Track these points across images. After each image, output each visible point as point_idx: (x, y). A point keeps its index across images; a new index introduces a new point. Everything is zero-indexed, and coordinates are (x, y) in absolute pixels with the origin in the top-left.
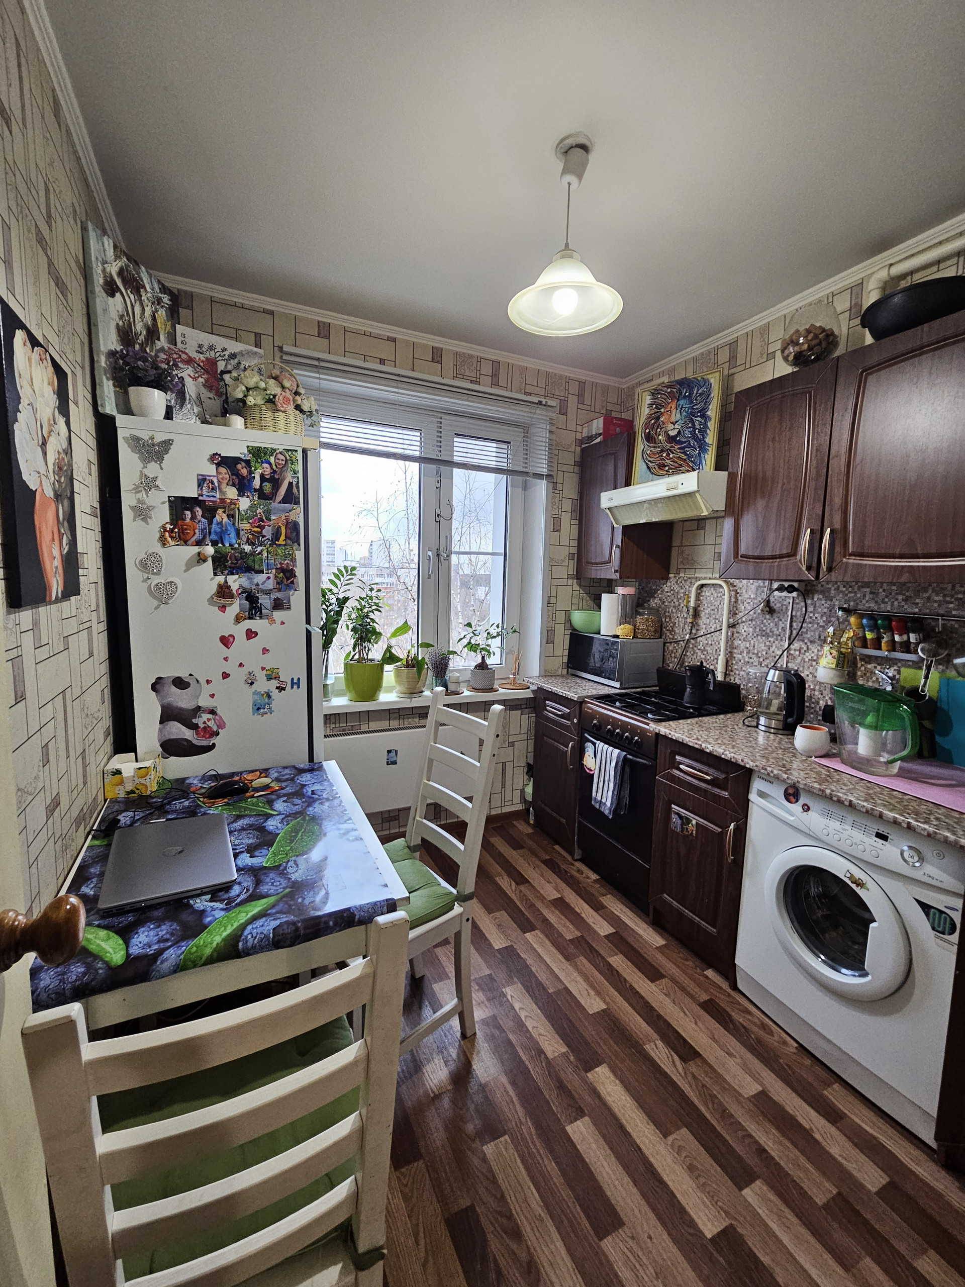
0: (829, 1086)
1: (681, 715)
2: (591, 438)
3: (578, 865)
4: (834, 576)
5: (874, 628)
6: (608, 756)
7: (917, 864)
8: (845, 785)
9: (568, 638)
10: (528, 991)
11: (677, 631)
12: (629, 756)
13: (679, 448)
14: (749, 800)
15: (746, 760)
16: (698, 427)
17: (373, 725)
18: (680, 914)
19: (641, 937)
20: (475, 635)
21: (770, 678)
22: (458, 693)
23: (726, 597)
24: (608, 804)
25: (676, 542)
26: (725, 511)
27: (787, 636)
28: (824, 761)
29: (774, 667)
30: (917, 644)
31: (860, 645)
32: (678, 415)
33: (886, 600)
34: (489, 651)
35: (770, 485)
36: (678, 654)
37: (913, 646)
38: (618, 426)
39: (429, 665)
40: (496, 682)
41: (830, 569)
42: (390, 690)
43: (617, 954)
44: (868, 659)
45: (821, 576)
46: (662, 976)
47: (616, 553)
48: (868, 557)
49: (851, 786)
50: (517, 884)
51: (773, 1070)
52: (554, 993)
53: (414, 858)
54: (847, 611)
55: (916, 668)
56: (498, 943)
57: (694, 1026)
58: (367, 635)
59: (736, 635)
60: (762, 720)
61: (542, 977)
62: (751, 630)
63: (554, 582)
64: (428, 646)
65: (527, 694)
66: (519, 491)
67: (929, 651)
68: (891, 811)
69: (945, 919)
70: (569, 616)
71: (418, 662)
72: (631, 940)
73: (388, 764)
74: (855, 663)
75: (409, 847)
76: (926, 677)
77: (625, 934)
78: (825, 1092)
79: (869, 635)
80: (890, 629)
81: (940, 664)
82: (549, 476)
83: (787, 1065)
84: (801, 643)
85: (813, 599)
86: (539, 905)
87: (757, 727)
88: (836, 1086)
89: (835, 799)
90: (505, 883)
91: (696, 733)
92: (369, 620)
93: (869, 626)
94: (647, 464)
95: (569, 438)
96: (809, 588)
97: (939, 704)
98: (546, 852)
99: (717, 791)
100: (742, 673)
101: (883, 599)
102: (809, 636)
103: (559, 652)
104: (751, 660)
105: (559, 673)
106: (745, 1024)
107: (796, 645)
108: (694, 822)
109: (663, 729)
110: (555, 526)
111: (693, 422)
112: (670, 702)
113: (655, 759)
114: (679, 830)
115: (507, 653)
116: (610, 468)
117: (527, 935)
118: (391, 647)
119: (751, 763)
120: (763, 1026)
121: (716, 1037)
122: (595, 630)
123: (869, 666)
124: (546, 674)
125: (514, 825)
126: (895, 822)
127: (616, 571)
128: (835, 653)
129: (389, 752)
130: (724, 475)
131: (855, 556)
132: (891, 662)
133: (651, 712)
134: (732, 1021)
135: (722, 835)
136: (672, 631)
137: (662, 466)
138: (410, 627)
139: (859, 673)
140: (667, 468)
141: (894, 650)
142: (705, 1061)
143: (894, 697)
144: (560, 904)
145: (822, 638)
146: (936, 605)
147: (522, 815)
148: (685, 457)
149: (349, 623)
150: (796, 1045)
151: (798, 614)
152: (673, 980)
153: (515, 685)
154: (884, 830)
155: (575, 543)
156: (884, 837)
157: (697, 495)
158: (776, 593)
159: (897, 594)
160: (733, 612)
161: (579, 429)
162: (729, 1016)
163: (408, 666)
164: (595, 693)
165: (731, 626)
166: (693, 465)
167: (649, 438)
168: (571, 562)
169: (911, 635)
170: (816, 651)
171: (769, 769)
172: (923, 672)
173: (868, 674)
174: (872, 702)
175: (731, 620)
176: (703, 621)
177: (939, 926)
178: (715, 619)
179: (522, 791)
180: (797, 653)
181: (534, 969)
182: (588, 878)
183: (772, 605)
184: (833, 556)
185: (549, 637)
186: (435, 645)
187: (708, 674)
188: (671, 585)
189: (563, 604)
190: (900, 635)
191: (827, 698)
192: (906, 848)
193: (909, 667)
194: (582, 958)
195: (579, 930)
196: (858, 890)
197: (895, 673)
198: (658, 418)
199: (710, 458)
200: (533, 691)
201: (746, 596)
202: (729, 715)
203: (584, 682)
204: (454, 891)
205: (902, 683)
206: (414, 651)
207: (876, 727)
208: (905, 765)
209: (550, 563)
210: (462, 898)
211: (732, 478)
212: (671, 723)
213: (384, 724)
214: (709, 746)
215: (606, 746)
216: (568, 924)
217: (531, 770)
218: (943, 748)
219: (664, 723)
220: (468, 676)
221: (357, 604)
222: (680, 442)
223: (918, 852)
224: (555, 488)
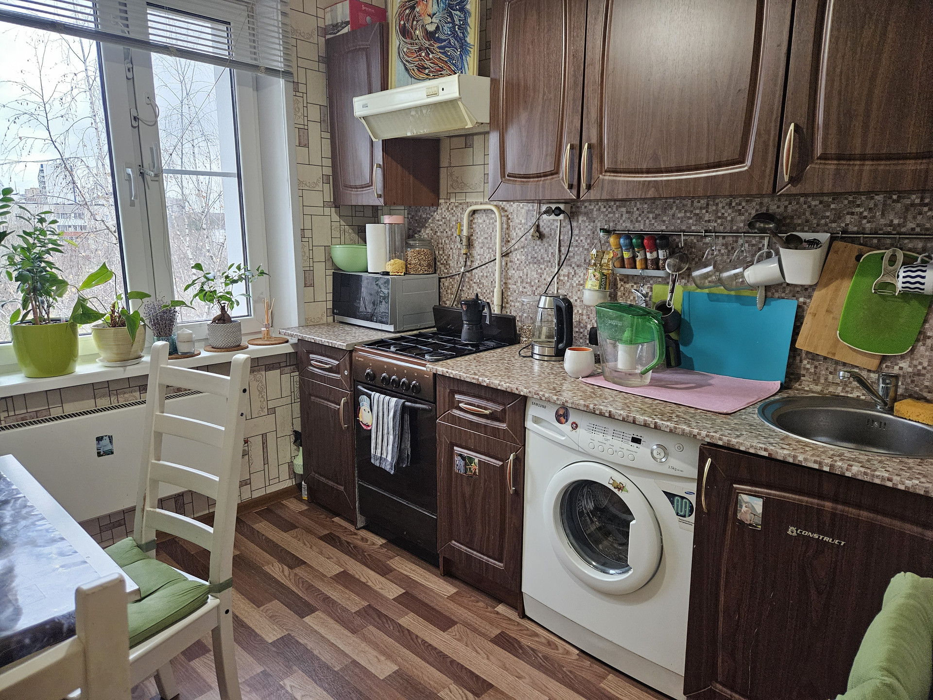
0: (604, 679)
1: (460, 353)
2: (336, 27)
3: (364, 533)
4: (593, 194)
5: (631, 246)
6: (386, 406)
7: (663, 460)
8: (606, 398)
9: (330, 279)
10: (311, 677)
11: (452, 265)
12: (407, 403)
13: (439, 48)
14: (525, 428)
15: (520, 388)
16: (457, 22)
17: (69, 408)
18: (469, 557)
19: (432, 590)
20: (208, 279)
21: (541, 305)
22: (192, 355)
23: (498, 224)
24: (389, 458)
25: (444, 162)
26: (490, 123)
27: (557, 262)
28: (590, 380)
29: (546, 294)
30: (665, 260)
31: (619, 266)
32: (435, 6)
33: (640, 219)
34: (230, 300)
35: (532, 94)
36: (454, 290)
37: (661, 262)
38: (370, 14)
39: (147, 322)
40: (243, 338)
41: (589, 187)
42: (90, 358)
43: (407, 614)
44: (626, 279)
45: (581, 194)
46: (454, 623)
47: (378, 174)
48: (621, 172)
49: (611, 399)
50: (291, 567)
51: (558, 680)
52: (341, 669)
53: (148, 557)
54: (608, 232)
55: (664, 284)
56: (271, 634)
57: (486, 661)
58: (42, 285)
59: (509, 264)
60: (537, 350)
61: (326, 657)
62: (523, 257)
63: (307, 210)
64: (142, 296)
65: (287, 349)
66: (250, 92)
67: (674, 266)
68: (642, 415)
69: (686, 503)
70: (330, 253)
71: (129, 317)
72: (421, 597)
73: (99, 455)
74: (615, 285)
75: (139, 546)
76: (672, 291)
77: (415, 592)
78: (602, 685)
79: (626, 255)
80: (642, 247)
81: (683, 278)
82: (286, 74)
83: (571, 672)
84: (569, 268)
85: (578, 222)
86: (318, 584)
87: (532, 357)
88: (611, 677)
89: (597, 412)
90: (276, 570)
91: (473, 368)
92: (43, 265)
93: (626, 246)
94: (405, 65)
95: (309, 25)
96: (574, 210)
97: (682, 316)
98: (324, 526)
99: (496, 424)
100: (517, 304)
101: (637, 218)
102: (575, 260)
103: (321, 296)
104: (525, 290)
105: (324, 320)
106: (532, 646)
107: (565, 270)
108: (476, 461)
109: (443, 368)
110: (301, 139)
111: (451, 16)
112: (448, 341)
113: (435, 402)
114: (462, 471)
115: (255, 302)
116: (363, 66)
117: (307, 619)
118: (85, 300)
119: (525, 390)
120: (549, 644)
121: (507, 666)
122: (362, 268)
123: (627, 286)
124: (307, 323)
125: (283, 505)
126: (646, 425)
127: (379, 196)
128: (598, 275)
129: (99, 439)
130: (486, 81)
131: (610, 172)
132: (644, 279)
133: (429, 352)
134: (521, 647)
135: (503, 468)
136: (446, 264)
137: (421, 68)
138: (112, 273)
139: (619, 294)
140: (427, 71)
141: (647, 268)
142: (497, 690)
143: (646, 311)
144: (345, 579)
145: (587, 261)
146: (679, 221)
147: (294, 492)
148: (446, 59)
149: (11, 270)
150: (577, 652)
151: (566, 237)
152: (466, 624)
153: (269, 340)
154: (638, 434)
155: (328, 162)
156: (636, 441)
157: (460, 103)
158: (545, 216)
159: (648, 212)
160: (506, 241)
161: (321, 13)
162: (519, 643)
163: (114, 324)
164: (366, 339)
165: (505, 255)
166: (454, 67)
167: (405, 32)
168: (326, 186)
169: (660, 252)
170: (582, 275)
171: (541, 393)
172: (670, 287)
173: (627, 294)
174: (628, 317)
175: (504, 249)
176: (477, 251)
177: (681, 512)
178: (489, 248)
179: (291, 465)
180: (566, 278)
181: (316, 652)
182: (374, 544)
183: (542, 229)
184: (591, 174)
185: (306, 280)
186: (152, 294)
187: (484, 306)
188: (441, 213)
189: (321, 237)
190: (651, 253)
191: (594, 321)
192: (655, 447)
193: (660, 283)
194: (371, 628)
195: (364, 599)
196: (621, 494)
197: (648, 291)
198: (413, 8)
199: (472, 61)
200: (293, 345)
201: (517, 221)
202: (506, 349)
203: (354, 329)
204: (207, 583)
205: (653, 300)
206: (121, 304)
207: (631, 342)
208: (656, 375)
209: (300, 188)
210: (217, 589)
211: (494, 84)
212: (448, 361)
213: (89, 404)
214: (486, 379)
215: (382, 396)
216: (353, 596)
217: (298, 438)
218: (686, 356)
219: (441, 363)
220: (205, 332)
221: (20, 242)
222: (439, 40)
223: (664, 448)
224: (296, 90)
